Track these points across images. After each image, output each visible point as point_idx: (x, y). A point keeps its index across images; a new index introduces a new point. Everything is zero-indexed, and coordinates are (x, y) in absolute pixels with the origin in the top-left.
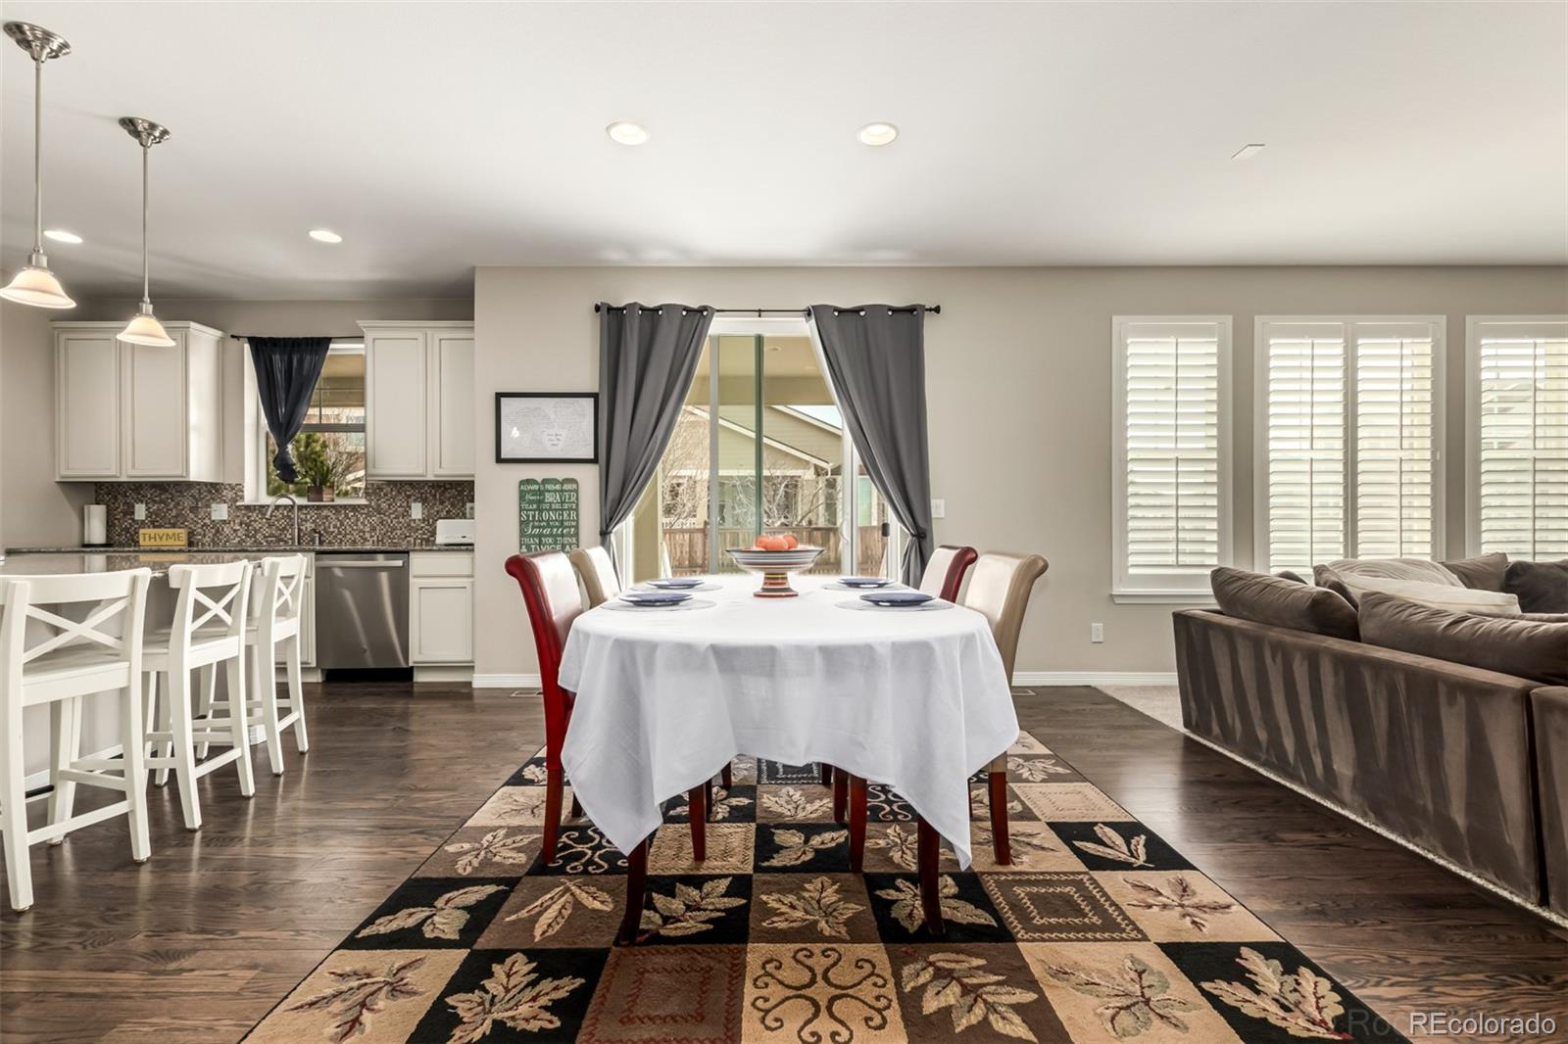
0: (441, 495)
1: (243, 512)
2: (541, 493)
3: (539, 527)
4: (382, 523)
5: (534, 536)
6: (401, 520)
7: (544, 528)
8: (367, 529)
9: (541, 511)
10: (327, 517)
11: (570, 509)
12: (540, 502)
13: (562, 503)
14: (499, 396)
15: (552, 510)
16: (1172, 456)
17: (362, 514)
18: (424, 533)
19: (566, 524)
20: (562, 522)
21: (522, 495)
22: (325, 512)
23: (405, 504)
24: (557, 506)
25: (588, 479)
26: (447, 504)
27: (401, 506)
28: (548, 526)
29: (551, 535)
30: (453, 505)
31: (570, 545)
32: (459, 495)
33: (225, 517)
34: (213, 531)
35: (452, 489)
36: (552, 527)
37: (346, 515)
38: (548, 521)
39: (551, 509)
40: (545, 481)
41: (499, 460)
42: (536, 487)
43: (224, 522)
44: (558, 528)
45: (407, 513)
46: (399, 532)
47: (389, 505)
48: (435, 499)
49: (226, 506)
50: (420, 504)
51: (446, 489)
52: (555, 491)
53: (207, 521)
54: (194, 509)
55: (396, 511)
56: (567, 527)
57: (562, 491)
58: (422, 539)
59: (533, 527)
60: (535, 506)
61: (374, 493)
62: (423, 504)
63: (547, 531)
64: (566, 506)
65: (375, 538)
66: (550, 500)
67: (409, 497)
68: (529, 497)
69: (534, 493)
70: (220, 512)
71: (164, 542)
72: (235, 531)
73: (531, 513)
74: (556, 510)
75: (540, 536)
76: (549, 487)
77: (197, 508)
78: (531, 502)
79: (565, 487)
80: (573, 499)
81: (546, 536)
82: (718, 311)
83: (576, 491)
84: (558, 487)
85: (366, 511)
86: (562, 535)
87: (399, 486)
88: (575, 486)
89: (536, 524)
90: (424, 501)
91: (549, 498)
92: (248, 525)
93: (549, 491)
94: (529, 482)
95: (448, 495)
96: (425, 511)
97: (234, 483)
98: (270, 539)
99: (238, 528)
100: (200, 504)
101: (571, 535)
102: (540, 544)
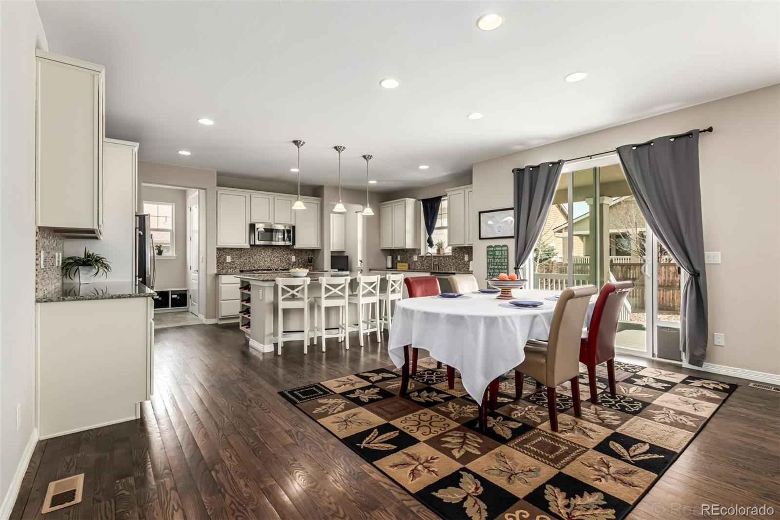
1: (421, 258)
2: (494, 251)
3: (493, 265)
4: (456, 262)
5: (492, 269)
6: (461, 261)
7: (495, 265)
8: (452, 264)
9: (494, 259)
11: (505, 258)
12: (494, 255)
13: (502, 255)
14: (480, 213)
15: (498, 258)
17: (451, 259)
18: (469, 266)
19: (503, 264)
20: (502, 263)
21: (488, 252)
22: (441, 258)
23: (463, 254)
25: (511, 244)
27: (461, 256)
28: (497, 265)
29: (498, 269)
34: (414, 264)
36: (498, 265)
37: (446, 259)
38: (497, 263)
39: (497, 258)
40: (496, 246)
41: (480, 239)
42: (492, 249)
43: (416, 261)
44: (500, 266)
45: (463, 259)
46: (461, 266)
47: (458, 255)
49: (417, 256)
52: (499, 250)
53: (412, 261)
54: (410, 257)
55: (460, 258)
56: (504, 265)
57: (502, 250)
58: (468, 269)
59: (492, 265)
60: (492, 257)
61: (454, 251)
62: (468, 255)
63: (496, 267)
64: (503, 256)
65: (454, 268)
66: (498, 254)
68: (490, 253)
69: (492, 251)
70: (416, 258)
71: (403, 268)
73: (491, 259)
74: (500, 258)
75: (494, 269)
76: (497, 249)
78: (491, 255)
79: (503, 249)
80: (506, 254)
81: (497, 269)
83: (507, 250)
84: (500, 249)
85: (452, 257)
86: (502, 269)
87: (461, 248)
88: (506, 248)
91: (497, 253)
92: (422, 262)
93: (497, 250)
94: (490, 247)
97: (418, 248)
99: (420, 263)
101: (505, 269)
102: (494, 272)
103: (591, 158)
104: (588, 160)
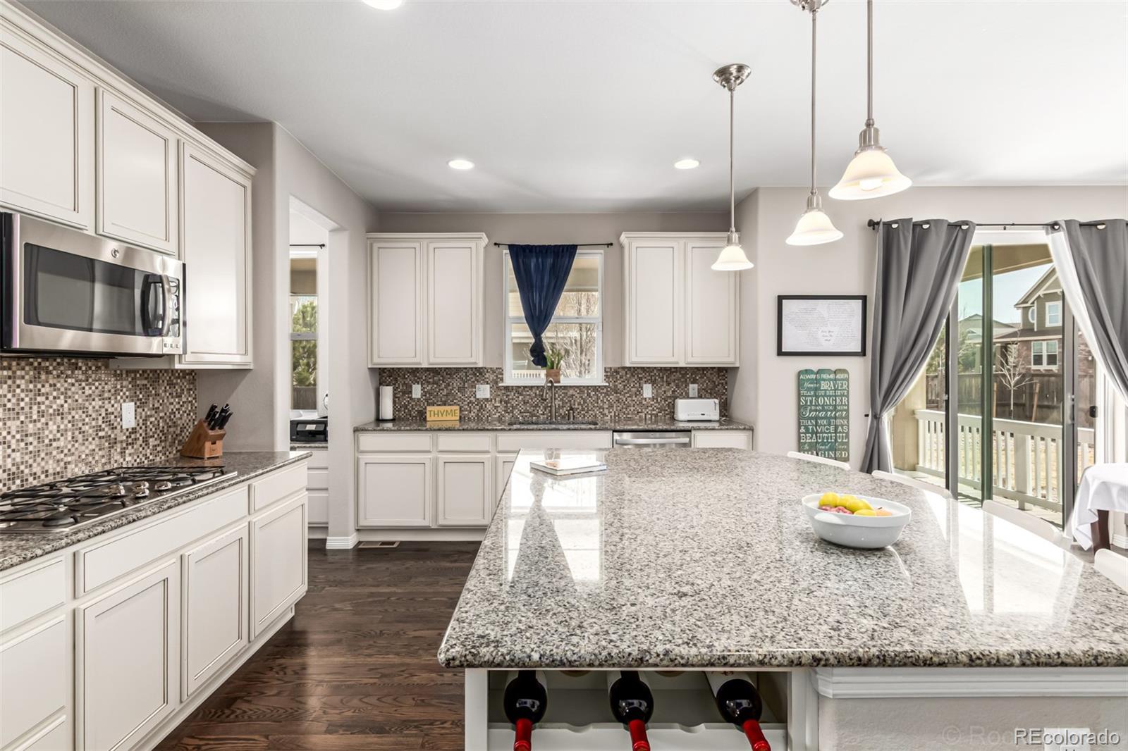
0: (668, 377)
1: (503, 392)
2: (817, 381)
3: (816, 411)
4: (618, 401)
5: (811, 418)
6: (634, 398)
7: (820, 411)
8: (606, 406)
9: (817, 397)
10: (572, 396)
11: (842, 396)
12: (816, 389)
13: (835, 390)
14: (780, 299)
15: (827, 396)
17: (601, 393)
18: (653, 410)
19: (839, 408)
20: (835, 406)
21: (800, 384)
22: (571, 392)
23: (638, 385)
24: (831, 393)
25: (856, 367)
26: (672, 384)
27: (634, 387)
28: (823, 410)
29: (826, 418)
30: (677, 386)
31: (842, 426)
32: (682, 377)
33: (488, 396)
34: (478, 407)
35: (676, 372)
36: (827, 411)
37: (589, 395)
38: (823, 406)
39: (825, 395)
40: (820, 372)
41: (780, 353)
42: (813, 376)
43: (487, 400)
44: (831, 411)
45: (639, 392)
46: (632, 409)
47: (625, 386)
48: (663, 381)
49: (488, 386)
50: (651, 385)
51: (672, 373)
52: (830, 380)
53: (472, 399)
54: (461, 389)
55: (630, 390)
56: (840, 411)
57: (836, 380)
58: (651, 415)
59: (811, 411)
60: (812, 393)
61: (612, 375)
62: (653, 385)
63: (822, 414)
64: (839, 393)
65: (613, 414)
66: (826, 387)
67: (641, 379)
68: (807, 385)
69: (811, 381)
70: (484, 391)
71: (444, 418)
72: (496, 407)
73: (809, 399)
74: (830, 396)
75: (816, 418)
76: (824, 376)
77: (464, 388)
78: (809, 389)
79: (838, 376)
80: (845, 387)
81: (822, 418)
82: (978, 225)
83: (847, 380)
84: (832, 376)
85: (605, 391)
86: (835, 418)
87: (632, 369)
88: (846, 376)
89: (813, 408)
90: (653, 383)
91: (824, 385)
92: (506, 402)
93: (824, 380)
94: (807, 372)
95: (673, 377)
96: (655, 391)
97: (495, 366)
98: (525, 414)
99: (499, 405)
100: (466, 385)
101: (842, 418)
102: (817, 424)
103: (1005, 229)
104: (1000, 231)
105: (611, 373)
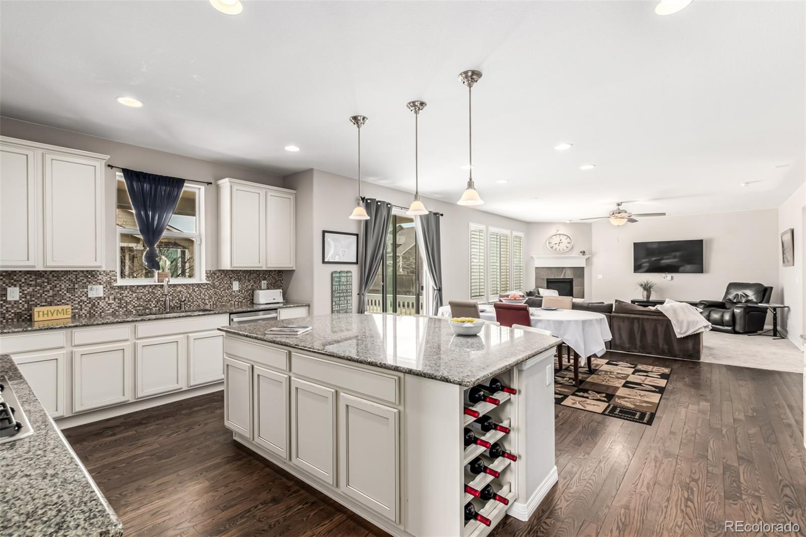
0: (248, 277)
1: (117, 290)
2: (340, 277)
3: (339, 293)
4: (216, 294)
5: (337, 297)
6: (227, 291)
7: (341, 293)
8: (207, 298)
9: (340, 285)
10: (180, 291)
11: (350, 284)
12: (340, 281)
13: (347, 281)
14: (324, 232)
16: (478, 264)
17: (203, 289)
18: (240, 298)
19: (348, 291)
20: (347, 290)
21: (332, 279)
22: (179, 289)
23: (229, 282)
24: (345, 283)
25: (354, 270)
26: (252, 281)
27: (227, 283)
28: (342, 292)
30: (255, 282)
31: (350, 300)
32: (258, 277)
33: (101, 295)
34: (90, 305)
35: (254, 273)
36: (343, 293)
37: (194, 290)
38: (342, 290)
39: (343, 285)
40: (341, 272)
41: (324, 262)
42: (337, 275)
43: (100, 298)
44: (346, 293)
45: (230, 287)
46: (225, 298)
47: (220, 283)
48: (245, 279)
49: (101, 286)
50: (238, 282)
51: (251, 274)
52: (345, 276)
53: (84, 298)
55: (224, 286)
56: (349, 292)
57: (347, 276)
58: (238, 302)
59: (337, 293)
60: (338, 283)
61: (211, 276)
62: (239, 282)
63: (342, 295)
64: (348, 283)
65: (212, 303)
66: (343, 281)
67: (231, 278)
68: (335, 279)
69: (337, 277)
70: (96, 291)
71: (55, 317)
72: (109, 304)
73: (336, 286)
74: (345, 285)
75: (339, 297)
76: (343, 275)
77: (74, 289)
78: (336, 282)
79: (348, 274)
80: (351, 280)
81: (342, 297)
82: (393, 205)
83: (351, 276)
84: (345, 274)
85: (206, 287)
86: (347, 296)
87: (225, 272)
88: (351, 274)
89: (338, 291)
90: (240, 280)
91: (343, 279)
92: (120, 299)
94: (336, 272)
95: (252, 277)
96: (240, 286)
97: (108, 269)
98: (138, 308)
99: (113, 302)
100: (76, 286)
101: (350, 296)
102: (340, 300)
103: (401, 209)
105: (211, 275)
